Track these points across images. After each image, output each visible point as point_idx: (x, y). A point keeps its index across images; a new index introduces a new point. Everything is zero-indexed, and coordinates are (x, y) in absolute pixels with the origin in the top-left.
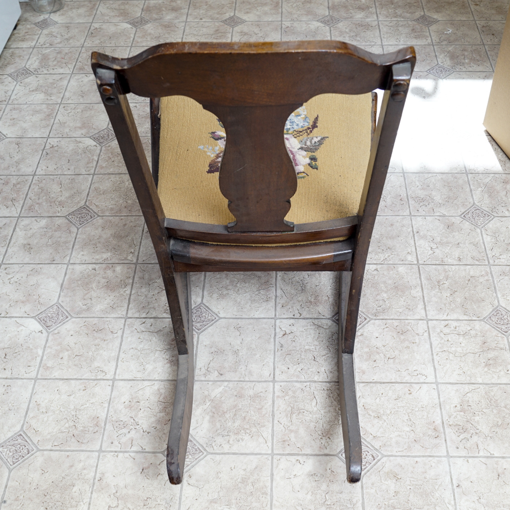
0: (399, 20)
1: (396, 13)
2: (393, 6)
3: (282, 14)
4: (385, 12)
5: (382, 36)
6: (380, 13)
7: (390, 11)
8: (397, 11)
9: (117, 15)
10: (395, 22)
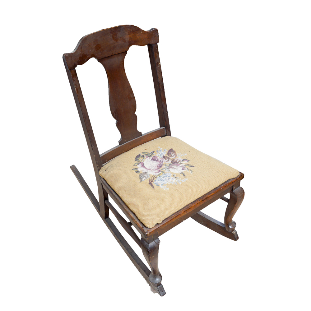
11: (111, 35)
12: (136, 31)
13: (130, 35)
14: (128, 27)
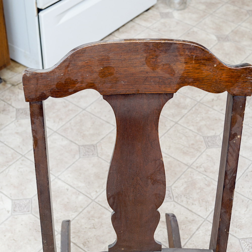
11: (145, 55)
12: (203, 60)
13: (188, 65)
14: (187, 49)
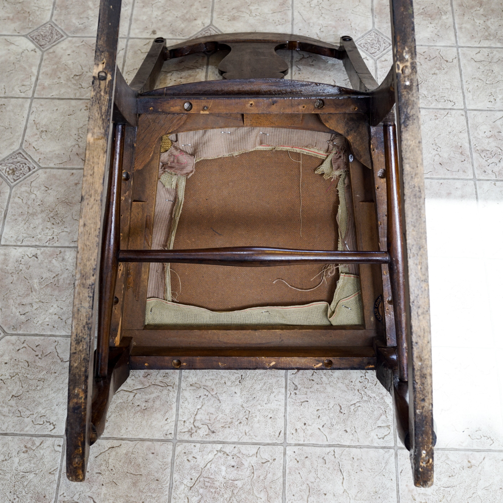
0: (493, 45)
1: (487, 28)
2: (482, 11)
3: (292, 24)
4: (468, 26)
5: (465, 87)
6: (461, 28)
7: (478, 22)
8: (489, 23)
9: (11, 16)
10: (486, 51)
